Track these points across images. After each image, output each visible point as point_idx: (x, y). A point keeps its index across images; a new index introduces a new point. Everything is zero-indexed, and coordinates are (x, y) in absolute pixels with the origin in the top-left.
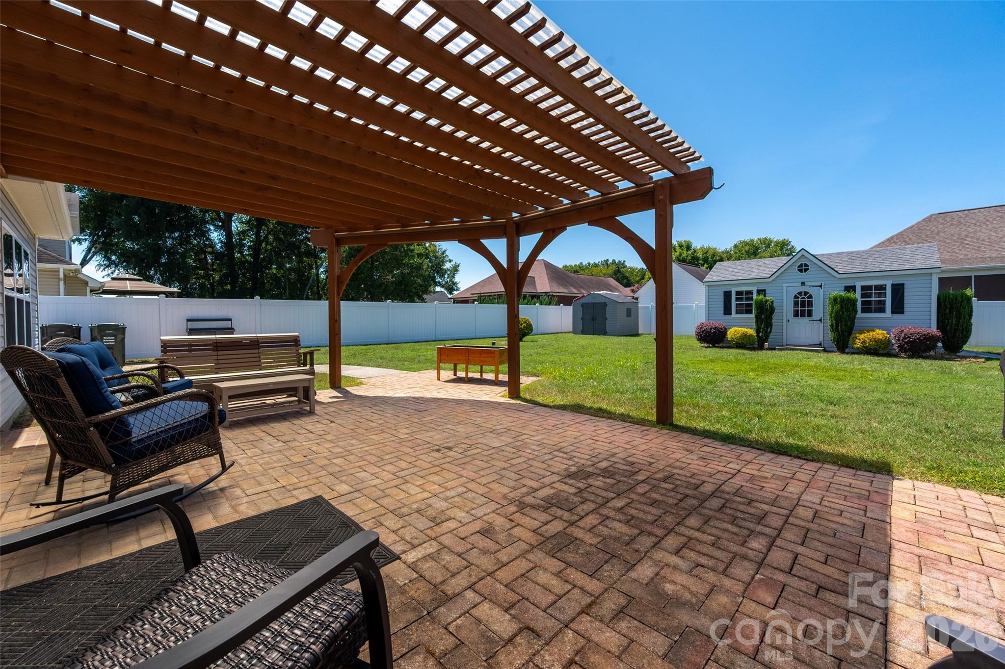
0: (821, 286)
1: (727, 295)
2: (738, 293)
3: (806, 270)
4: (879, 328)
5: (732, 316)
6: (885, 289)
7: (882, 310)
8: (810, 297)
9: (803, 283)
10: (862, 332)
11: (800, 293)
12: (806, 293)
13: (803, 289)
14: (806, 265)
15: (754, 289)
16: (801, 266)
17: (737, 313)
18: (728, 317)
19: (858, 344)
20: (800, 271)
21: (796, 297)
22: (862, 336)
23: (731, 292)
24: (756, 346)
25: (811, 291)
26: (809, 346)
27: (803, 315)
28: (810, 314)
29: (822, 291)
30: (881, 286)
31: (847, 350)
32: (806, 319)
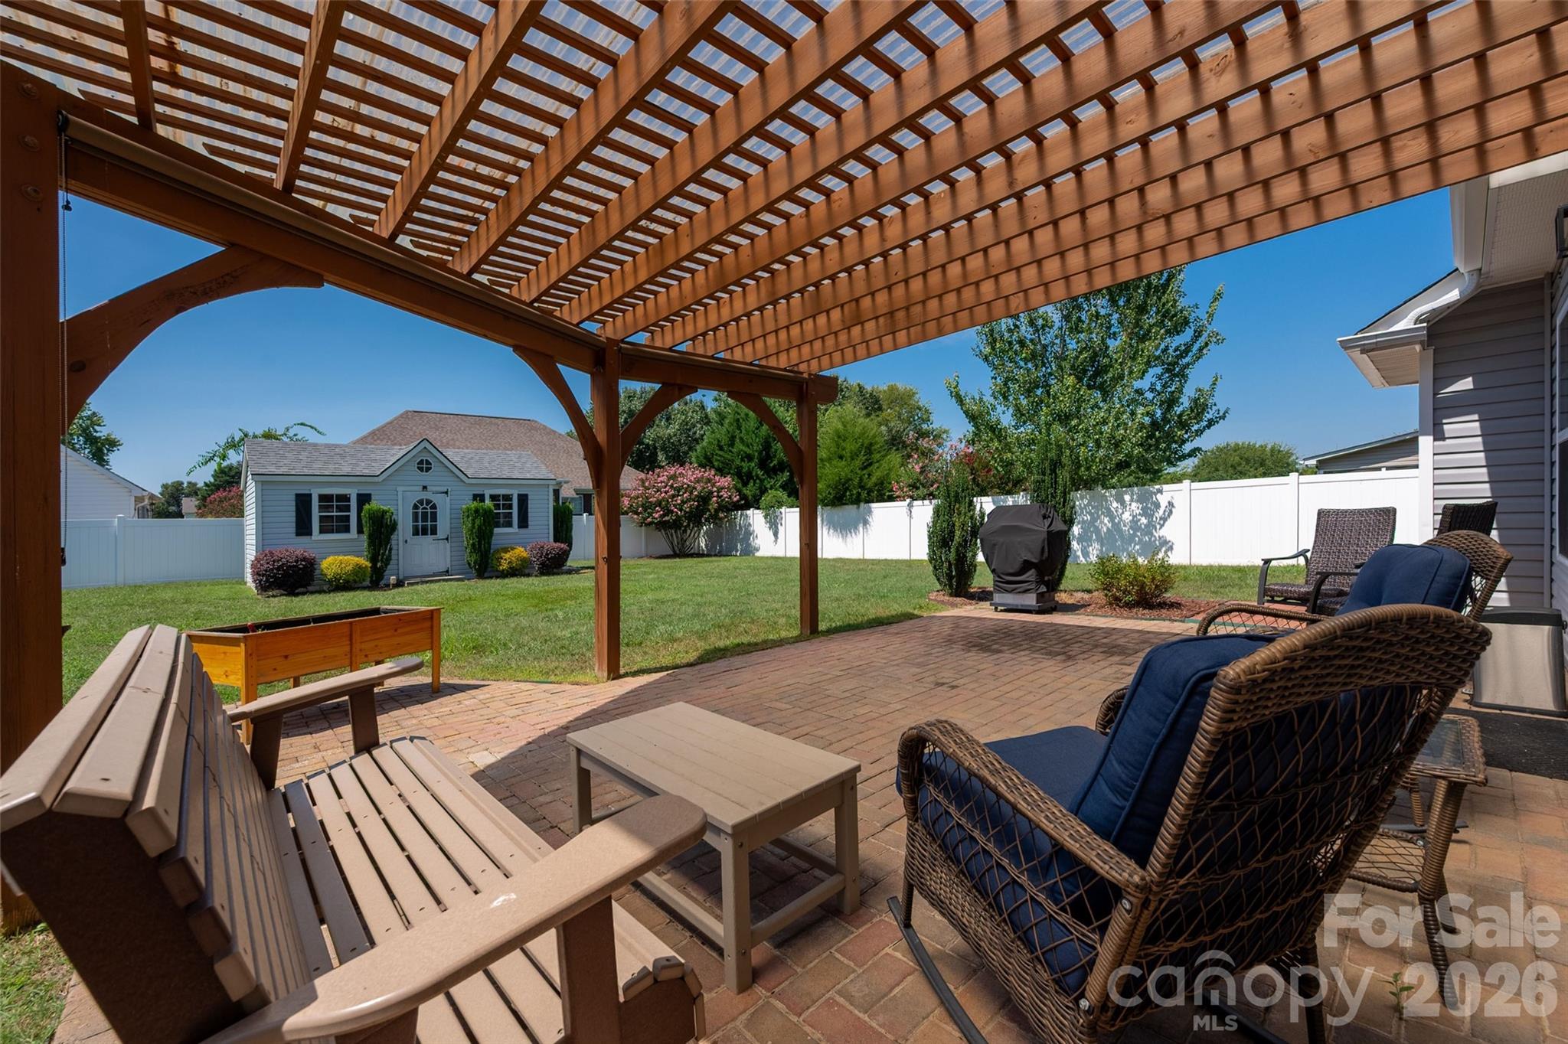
0: (446, 493)
1: (303, 502)
2: (323, 498)
3: (428, 469)
4: (519, 544)
5: (313, 538)
6: (511, 500)
7: (509, 525)
8: (434, 507)
9: (425, 488)
10: (506, 550)
11: (421, 502)
12: (428, 502)
13: (424, 496)
14: (428, 462)
15: (353, 493)
16: (421, 462)
17: (321, 532)
18: (304, 539)
19: (504, 566)
20: (421, 469)
21: (416, 507)
22: (507, 556)
23: (310, 495)
24: (367, 583)
25: (437, 499)
26: (434, 575)
27: (425, 533)
28: (434, 531)
29: (448, 499)
30: (508, 496)
31: (486, 575)
32: (429, 538)
